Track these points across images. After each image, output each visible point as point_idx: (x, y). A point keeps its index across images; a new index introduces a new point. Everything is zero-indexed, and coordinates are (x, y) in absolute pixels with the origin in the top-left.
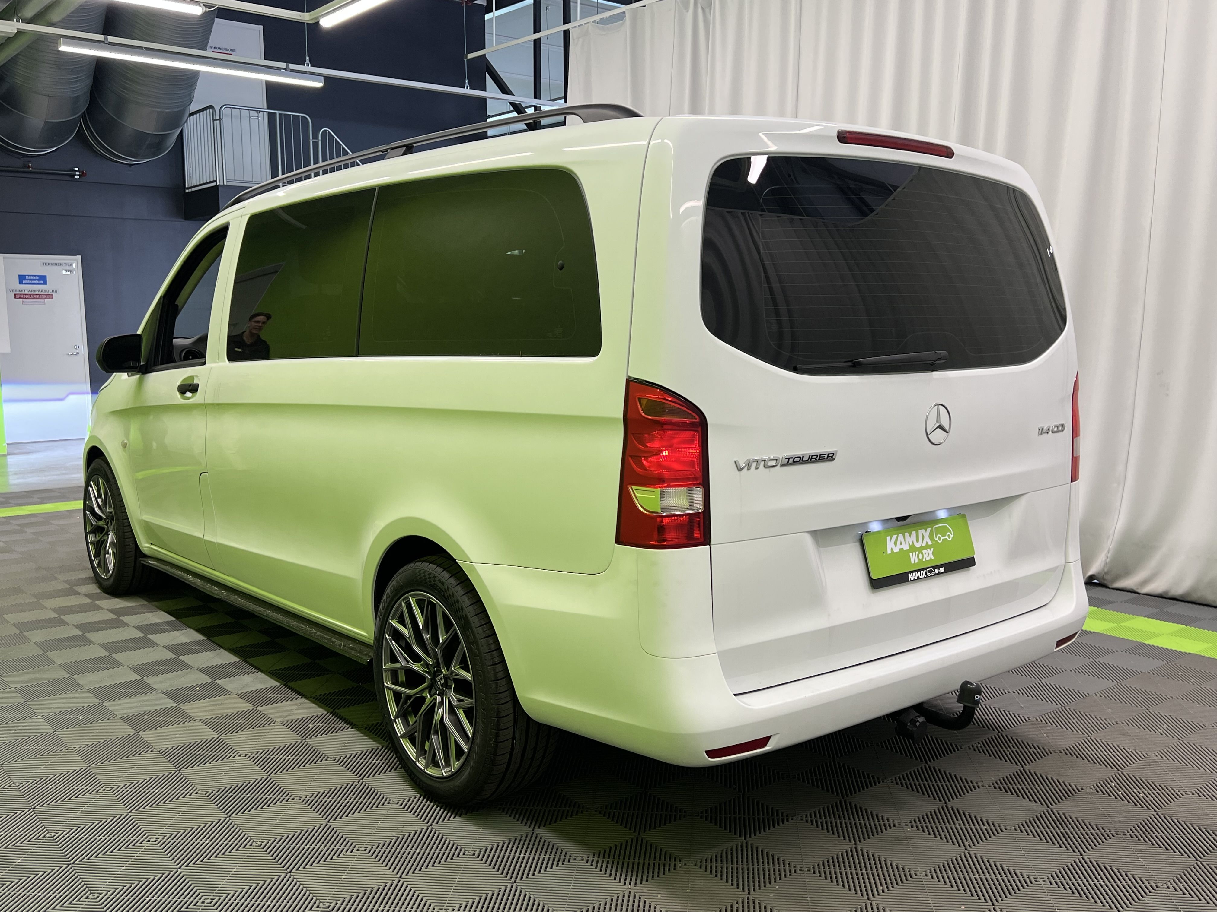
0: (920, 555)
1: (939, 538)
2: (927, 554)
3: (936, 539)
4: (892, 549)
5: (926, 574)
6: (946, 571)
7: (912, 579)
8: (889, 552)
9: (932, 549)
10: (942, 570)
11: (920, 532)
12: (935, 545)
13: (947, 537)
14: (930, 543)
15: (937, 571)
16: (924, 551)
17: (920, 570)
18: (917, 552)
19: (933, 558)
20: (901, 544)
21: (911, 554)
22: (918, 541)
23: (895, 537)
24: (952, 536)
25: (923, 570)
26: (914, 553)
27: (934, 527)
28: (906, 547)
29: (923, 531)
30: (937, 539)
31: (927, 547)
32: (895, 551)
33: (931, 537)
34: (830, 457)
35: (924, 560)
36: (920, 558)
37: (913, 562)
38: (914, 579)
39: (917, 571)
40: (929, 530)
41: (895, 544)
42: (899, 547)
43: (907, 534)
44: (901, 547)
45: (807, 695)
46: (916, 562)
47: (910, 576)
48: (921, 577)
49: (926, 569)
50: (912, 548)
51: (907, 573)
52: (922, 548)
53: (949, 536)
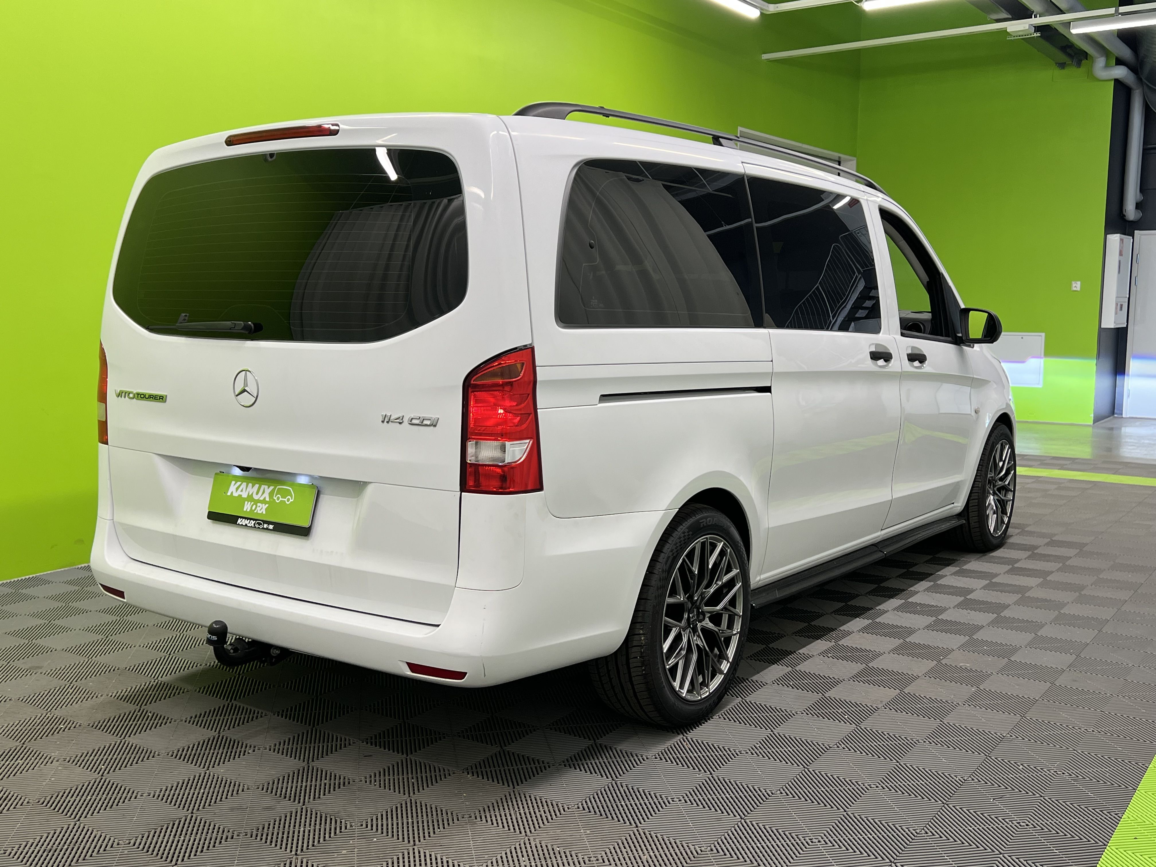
0: (254, 506)
1: (278, 499)
2: (260, 508)
3: (274, 498)
4: (232, 493)
5: (254, 524)
6: (274, 530)
7: (240, 524)
8: (229, 494)
9: (267, 505)
10: (271, 527)
11: (263, 486)
12: (271, 503)
13: (286, 500)
14: (267, 499)
15: (265, 526)
16: (259, 504)
17: (251, 519)
18: (252, 503)
19: (264, 513)
20: (242, 491)
21: (246, 502)
22: (257, 494)
23: (239, 483)
24: (291, 500)
25: (254, 520)
26: (249, 503)
27: (278, 487)
28: (245, 495)
29: (266, 487)
30: (276, 498)
31: (264, 502)
32: (234, 495)
33: (271, 494)
34: (162, 399)
35: (255, 511)
36: (253, 508)
37: (245, 510)
38: (242, 525)
39: (247, 519)
40: (272, 488)
41: (237, 489)
42: (239, 492)
43: (250, 485)
44: (241, 493)
46: (248, 510)
47: (239, 520)
48: (248, 525)
49: (256, 520)
50: (250, 498)
51: (239, 517)
52: (259, 501)
53: (288, 500)
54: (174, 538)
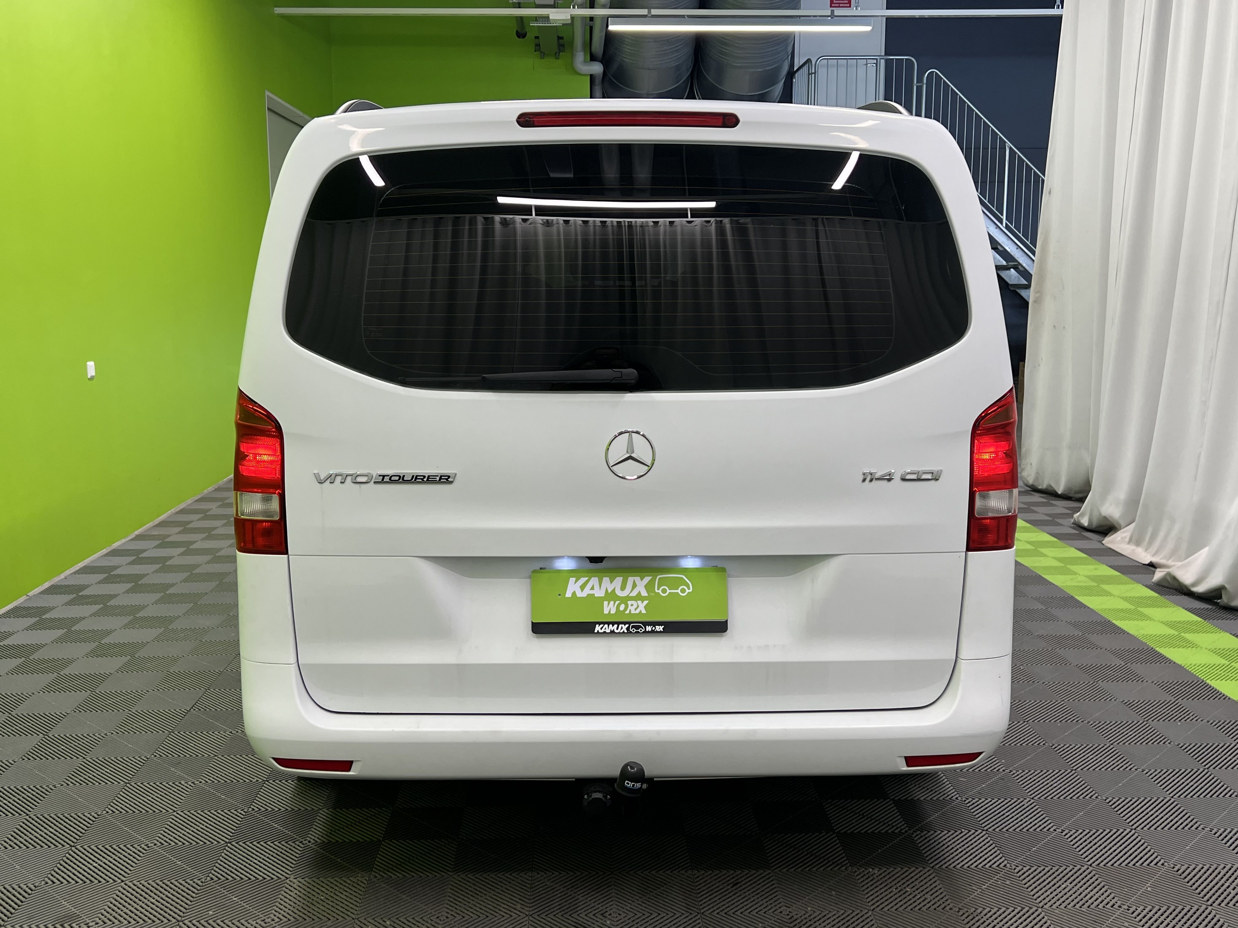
0: (623, 606)
1: (664, 591)
2: (635, 606)
3: (657, 591)
4: (574, 593)
5: (628, 629)
6: (665, 631)
7: (602, 631)
8: (568, 594)
9: (646, 602)
10: (660, 628)
11: (631, 579)
12: (653, 598)
14: (644, 593)
15: (649, 628)
16: (629, 603)
17: (618, 623)
18: (617, 602)
19: (644, 612)
20: (592, 588)
21: (606, 603)
22: (623, 589)
23: (584, 580)
24: (689, 591)
25: (625, 623)
26: (612, 603)
27: (657, 577)
28: (599, 593)
29: (637, 579)
30: (660, 591)
31: (639, 597)
32: (578, 596)
33: (649, 587)
34: (445, 479)
35: (628, 612)
36: (622, 609)
37: (605, 612)
38: (605, 632)
39: (613, 624)
40: (647, 579)
41: (582, 587)
42: (587, 591)
43: (606, 579)
44: (592, 592)
45: (396, 729)
46: (613, 611)
47: (598, 628)
48: (616, 631)
49: (629, 623)
50: (611, 596)
51: (595, 624)
52: (629, 598)
53: (683, 591)
54: (461, 669)
